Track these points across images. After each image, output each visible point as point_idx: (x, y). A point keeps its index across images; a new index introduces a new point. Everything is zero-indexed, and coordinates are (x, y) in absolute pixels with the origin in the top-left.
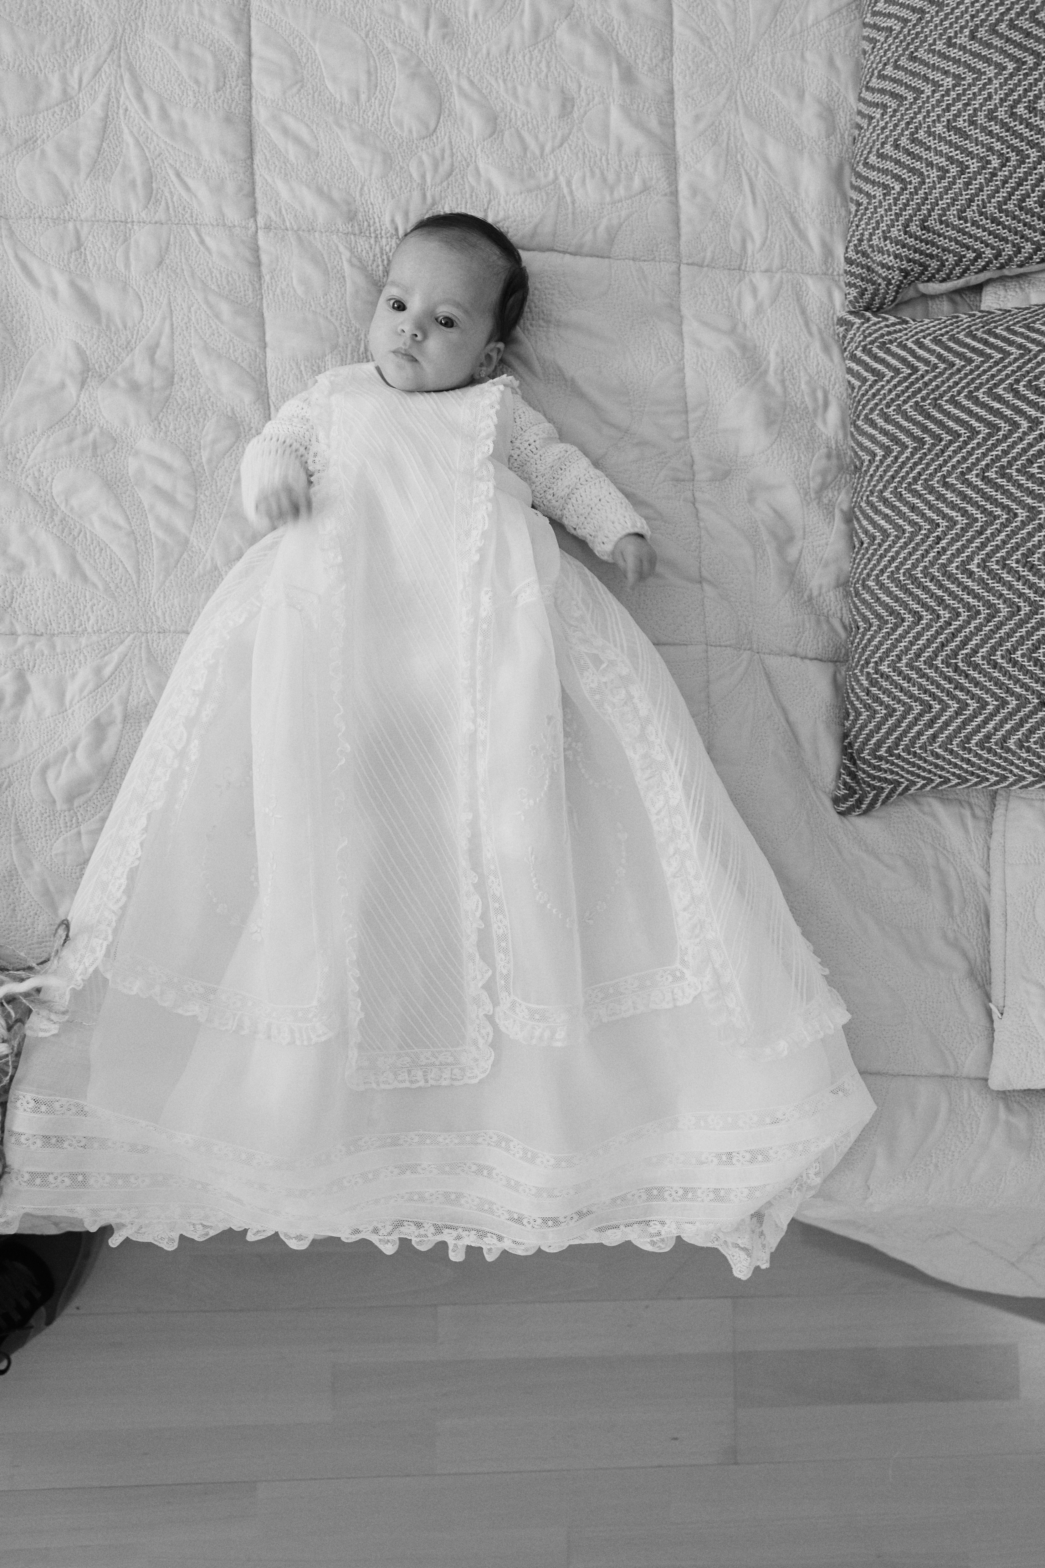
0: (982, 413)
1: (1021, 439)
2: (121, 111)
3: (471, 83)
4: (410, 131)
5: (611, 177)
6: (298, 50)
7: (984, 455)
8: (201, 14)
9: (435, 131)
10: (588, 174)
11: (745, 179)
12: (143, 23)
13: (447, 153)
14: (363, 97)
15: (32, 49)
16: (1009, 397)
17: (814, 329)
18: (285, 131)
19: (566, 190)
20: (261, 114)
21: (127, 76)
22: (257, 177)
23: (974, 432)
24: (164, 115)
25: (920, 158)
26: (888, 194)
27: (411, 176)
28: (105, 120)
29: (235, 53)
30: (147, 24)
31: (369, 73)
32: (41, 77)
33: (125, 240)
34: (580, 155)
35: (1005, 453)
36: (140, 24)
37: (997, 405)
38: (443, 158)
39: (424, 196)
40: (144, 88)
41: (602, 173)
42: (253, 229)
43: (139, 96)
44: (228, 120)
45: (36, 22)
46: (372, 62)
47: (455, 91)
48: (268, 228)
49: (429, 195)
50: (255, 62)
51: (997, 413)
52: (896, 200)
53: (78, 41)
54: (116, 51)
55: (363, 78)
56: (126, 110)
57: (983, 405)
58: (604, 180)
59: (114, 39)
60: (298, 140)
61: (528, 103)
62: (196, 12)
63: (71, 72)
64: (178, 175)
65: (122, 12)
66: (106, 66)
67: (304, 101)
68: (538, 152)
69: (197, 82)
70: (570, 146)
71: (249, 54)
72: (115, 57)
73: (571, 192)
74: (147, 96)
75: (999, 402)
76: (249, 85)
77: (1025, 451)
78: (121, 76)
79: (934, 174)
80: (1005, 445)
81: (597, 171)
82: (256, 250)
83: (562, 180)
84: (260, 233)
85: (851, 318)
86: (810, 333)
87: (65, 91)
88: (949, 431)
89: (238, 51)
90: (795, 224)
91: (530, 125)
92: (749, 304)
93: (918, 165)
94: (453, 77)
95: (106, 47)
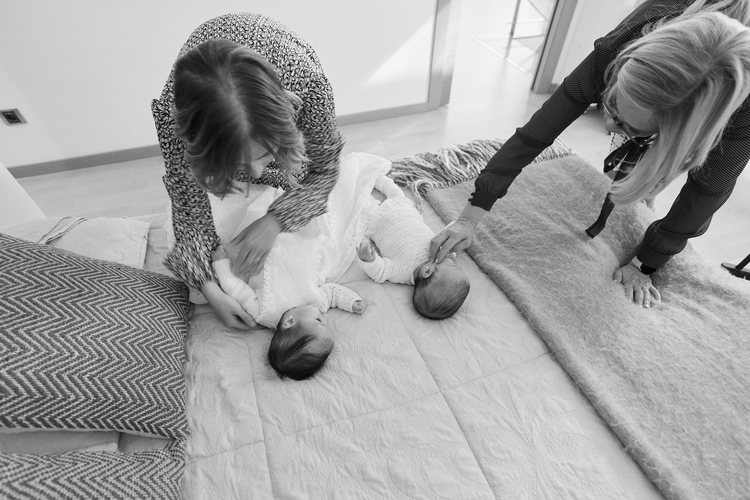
0: (126, 351)
1: (111, 336)
2: (512, 415)
3: (380, 493)
4: (398, 454)
5: (303, 468)
6: (462, 476)
7: (128, 334)
8: (509, 475)
9: (388, 460)
10: (314, 465)
11: (237, 494)
12: (529, 461)
13: (379, 450)
14: (424, 463)
15: (559, 426)
16: (113, 355)
17: (200, 429)
18: (449, 434)
19: (322, 454)
20: (461, 438)
21: (519, 431)
22: (450, 411)
23: (131, 344)
24: (496, 420)
25: (141, 487)
26: (160, 476)
27: (390, 433)
28: (516, 409)
29: (486, 462)
30: (527, 460)
31: (426, 475)
32: (549, 417)
33: (482, 368)
34: (319, 474)
35: (119, 332)
36: (530, 459)
37: (120, 353)
38: (380, 447)
39: (382, 426)
40: (511, 429)
41: (307, 468)
42: (441, 390)
43: (510, 424)
44: (471, 427)
45: (566, 440)
46: (428, 483)
47: (385, 484)
48: (437, 393)
49: (380, 428)
50: (477, 464)
51: (120, 350)
52: (157, 472)
53: (546, 439)
54: (530, 441)
55: (428, 472)
56: (511, 417)
57: (125, 355)
58: (306, 466)
59: (534, 446)
60: (441, 431)
61: (350, 492)
62: (511, 475)
63: (540, 425)
64: (478, 398)
65: (539, 461)
66: (530, 432)
67: (447, 451)
68: (339, 468)
69: (493, 440)
70: (325, 478)
71: (480, 465)
72: (529, 438)
73: (319, 455)
74: (508, 427)
75: (118, 354)
76: (473, 450)
77: (110, 331)
78: (521, 430)
79: (134, 479)
80: (119, 335)
81: (309, 468)
82: (437, 381)
83: (325, 459)
84: (439, 390)
85: (182, 433)
86: (202, 426)
87: (537, 414)
88: (142, 349)
89: (485, 465)
90: (210, 478)
91: (346, 481)
92: (231, 430)
93: (142, 484)
94: (389, 492)
95: (535, 440)
